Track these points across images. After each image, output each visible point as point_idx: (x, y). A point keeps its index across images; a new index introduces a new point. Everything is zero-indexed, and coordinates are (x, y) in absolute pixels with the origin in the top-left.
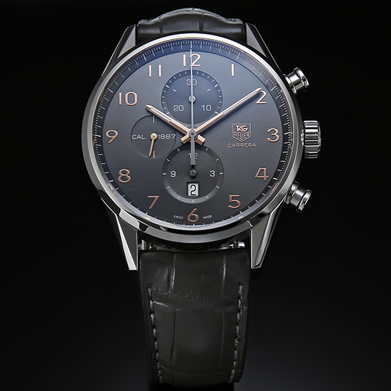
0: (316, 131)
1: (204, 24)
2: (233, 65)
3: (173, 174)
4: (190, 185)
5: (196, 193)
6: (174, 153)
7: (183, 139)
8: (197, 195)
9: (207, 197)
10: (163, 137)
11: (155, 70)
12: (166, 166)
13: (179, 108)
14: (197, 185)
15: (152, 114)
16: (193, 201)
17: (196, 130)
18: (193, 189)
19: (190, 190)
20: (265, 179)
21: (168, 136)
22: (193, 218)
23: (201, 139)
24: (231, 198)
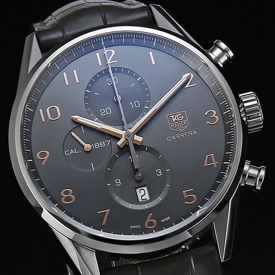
0: (255, 102)
2: (151, 53)
3: (118, 182)
4: (138, 190)
5: (147, 197)
6: (114, 160)
7: (119, 143)
8: (148, 199)
9: (160, 199)
10: (97, 145)
11: (71, 77)
12: (108, 176)
13: (106, 111)
14: (145, 188)
15: (80, 124)
16: (146, 206)
17: (131, 131)
18: (143, 193)
19: (139, 195)
20: (215, 166)
21: (102, 144)
22: (151, 224)
23: (139, 139)
24: (185, 194)
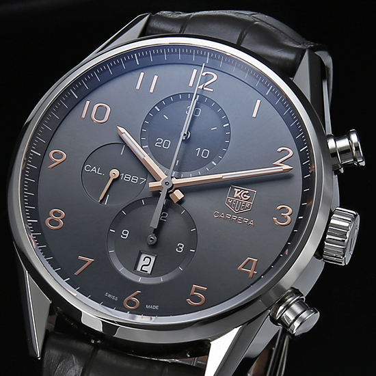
0: (347, 225)
1: (247, 37)
2: (259, 101)
3: (125, 234)
4: (143, 256)
5: (149, 269)
6: (135, 205)
8: (149, 272)
9: (162, 279)
10: (127, 178)
11: (147, 82)
12: (118, 221)
14: (153, 259)
15: (123, 143)
16: (140, 280)
17: (175, 181)
18: (146, 263)
19: (141, 263)
20: (251, 275)
21: (134, 179)
22: (131, 303)
23: (178, 195)
24: (193, 290)
